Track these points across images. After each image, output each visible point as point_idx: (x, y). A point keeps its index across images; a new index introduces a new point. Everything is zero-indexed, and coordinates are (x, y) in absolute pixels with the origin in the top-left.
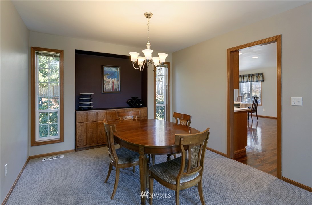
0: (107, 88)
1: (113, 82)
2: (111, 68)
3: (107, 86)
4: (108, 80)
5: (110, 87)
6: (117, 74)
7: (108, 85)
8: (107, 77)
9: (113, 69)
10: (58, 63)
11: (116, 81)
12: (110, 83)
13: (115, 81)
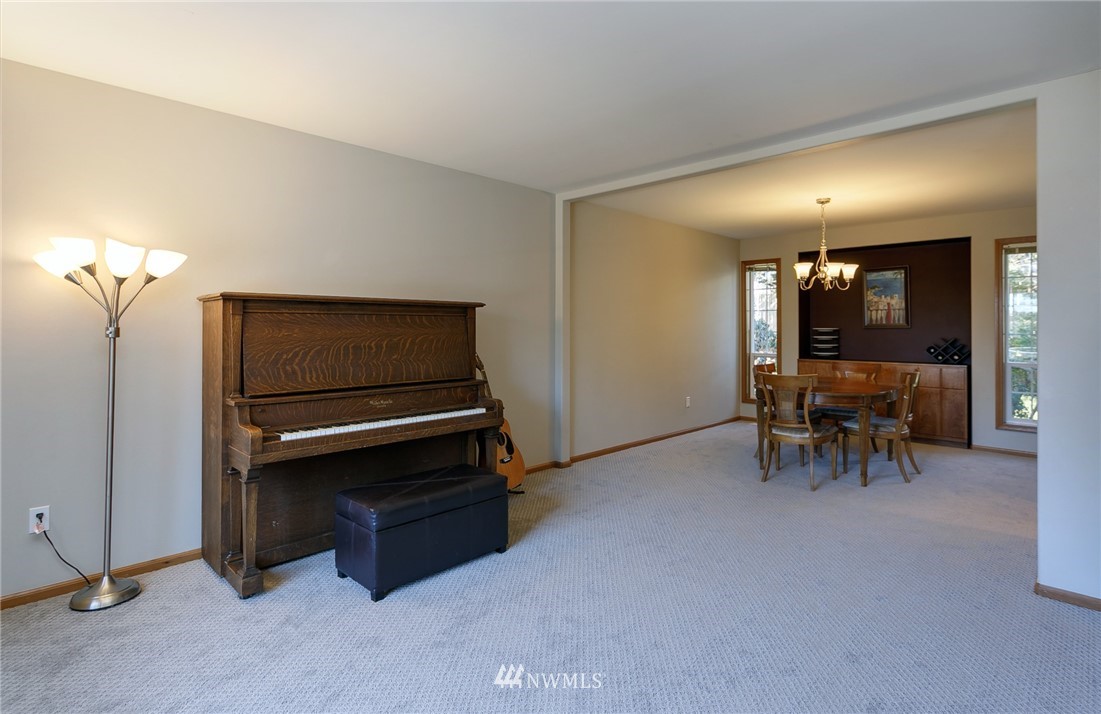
0: (874, 318)
1: (888, 304)
2: (884, 273)
3: (874, 313)
4: (876, 300)
5: (882, 314)
6: (898, 285)
7: (877, 310)
8: (875, 294)
9: (889, 275)
10: (758, 275)
11: (897, 301)
12: (881, 307)
13: (893, 302)
